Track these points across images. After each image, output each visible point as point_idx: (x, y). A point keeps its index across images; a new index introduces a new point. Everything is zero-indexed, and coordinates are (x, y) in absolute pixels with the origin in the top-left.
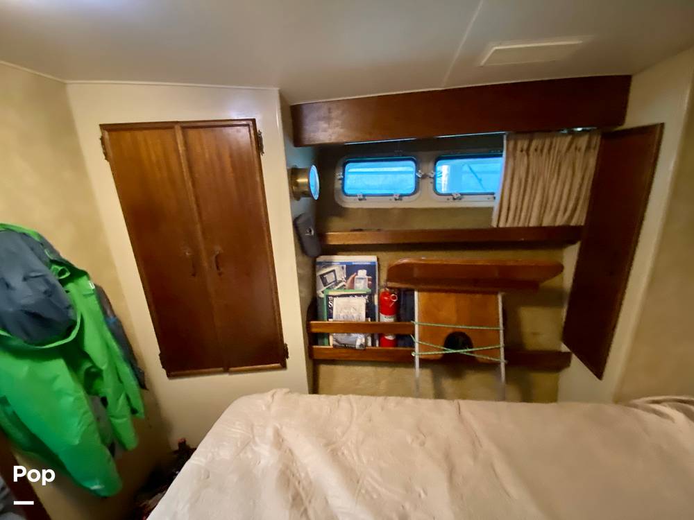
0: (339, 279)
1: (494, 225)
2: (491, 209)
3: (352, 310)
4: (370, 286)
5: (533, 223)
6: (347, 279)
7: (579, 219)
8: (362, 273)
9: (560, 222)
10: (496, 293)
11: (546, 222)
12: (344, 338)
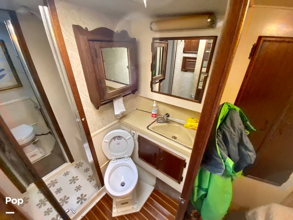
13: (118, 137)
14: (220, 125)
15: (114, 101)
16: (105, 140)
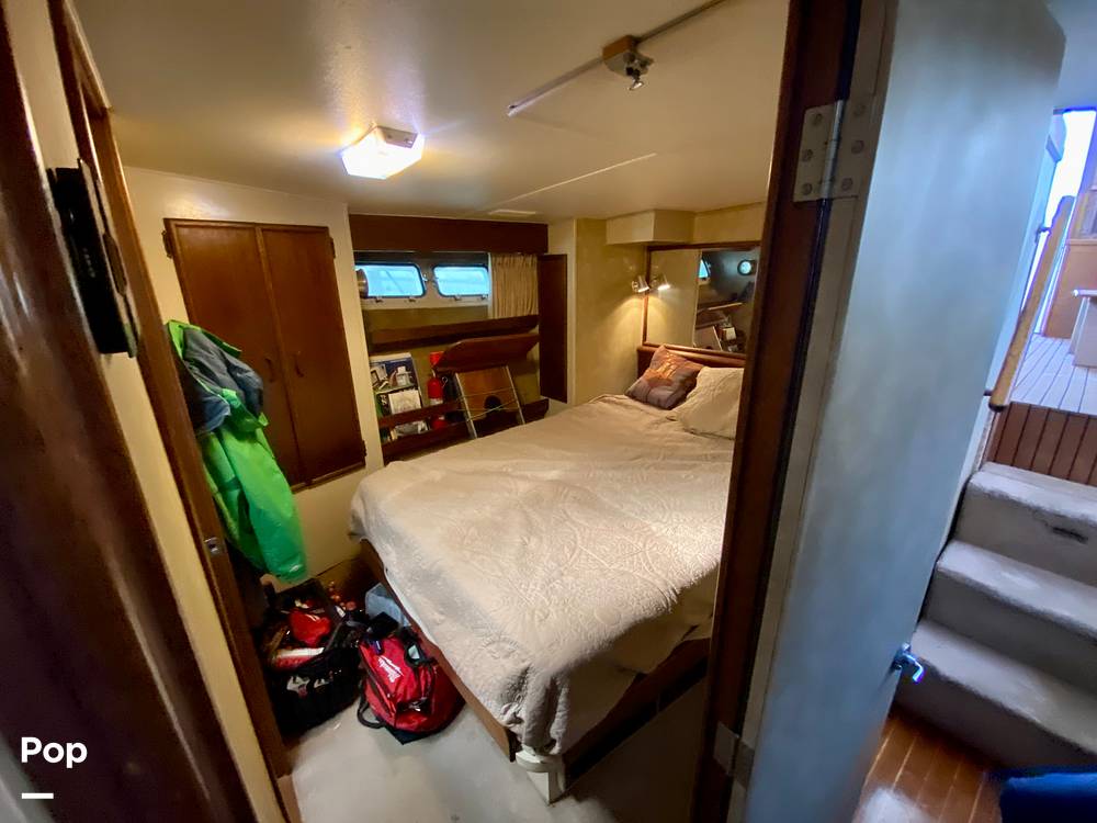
0: (381, 379)
1: (491, 318)
2: (486, 306)
3: (408, 402)
4: (411, 380)
5: (512, 316)
6: (389, 377)
7: (535, 311)
8: (402, 370)
9: (525, 314)
10: (505, 365)
11: (519, 315)
12: (406, 428)
14: (184, 353)
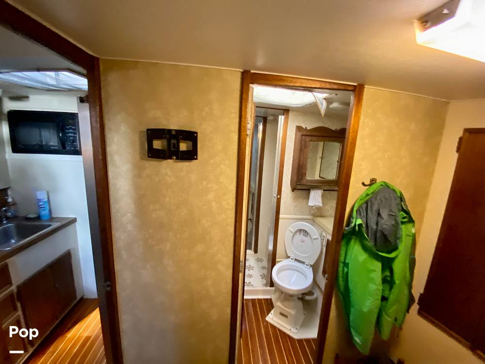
13: (304, 232)
15: (311, 190)
16: (290, 229)
